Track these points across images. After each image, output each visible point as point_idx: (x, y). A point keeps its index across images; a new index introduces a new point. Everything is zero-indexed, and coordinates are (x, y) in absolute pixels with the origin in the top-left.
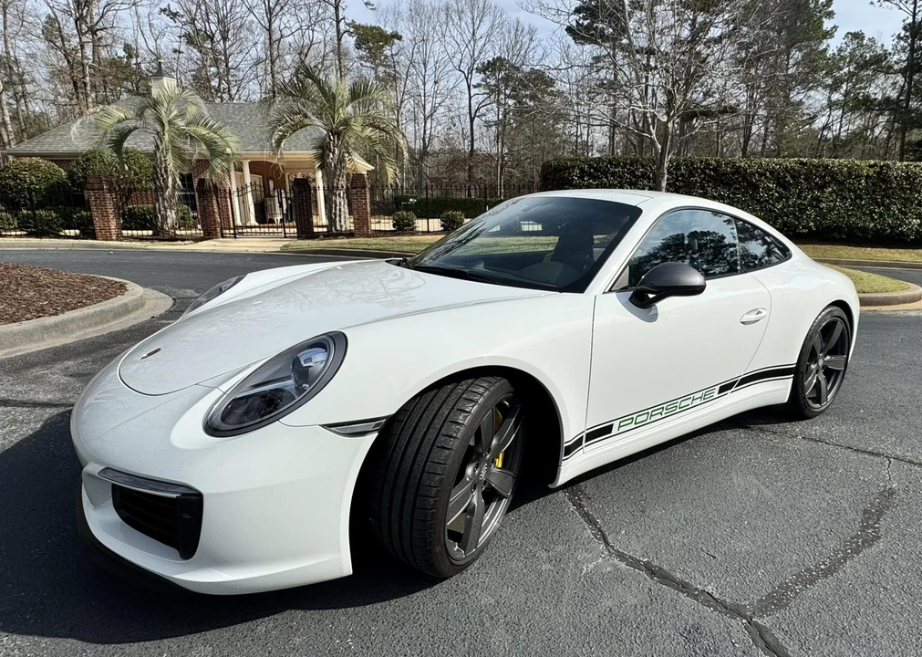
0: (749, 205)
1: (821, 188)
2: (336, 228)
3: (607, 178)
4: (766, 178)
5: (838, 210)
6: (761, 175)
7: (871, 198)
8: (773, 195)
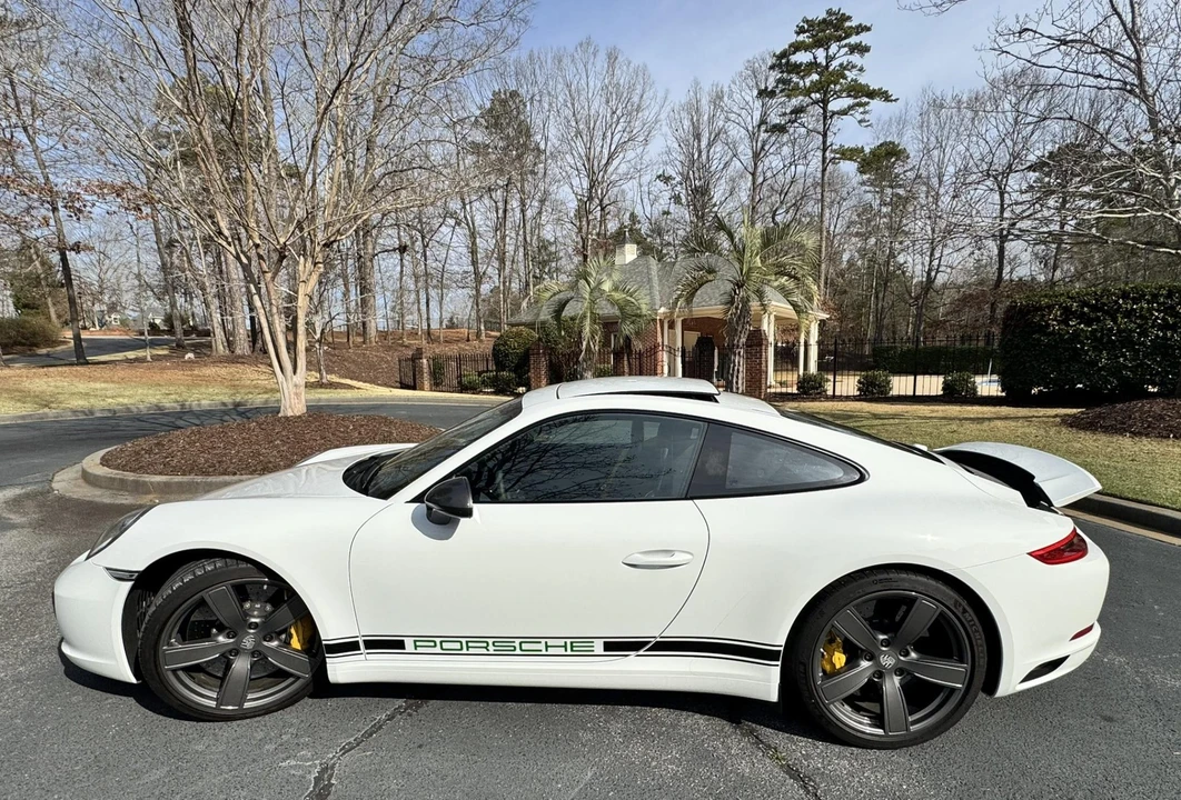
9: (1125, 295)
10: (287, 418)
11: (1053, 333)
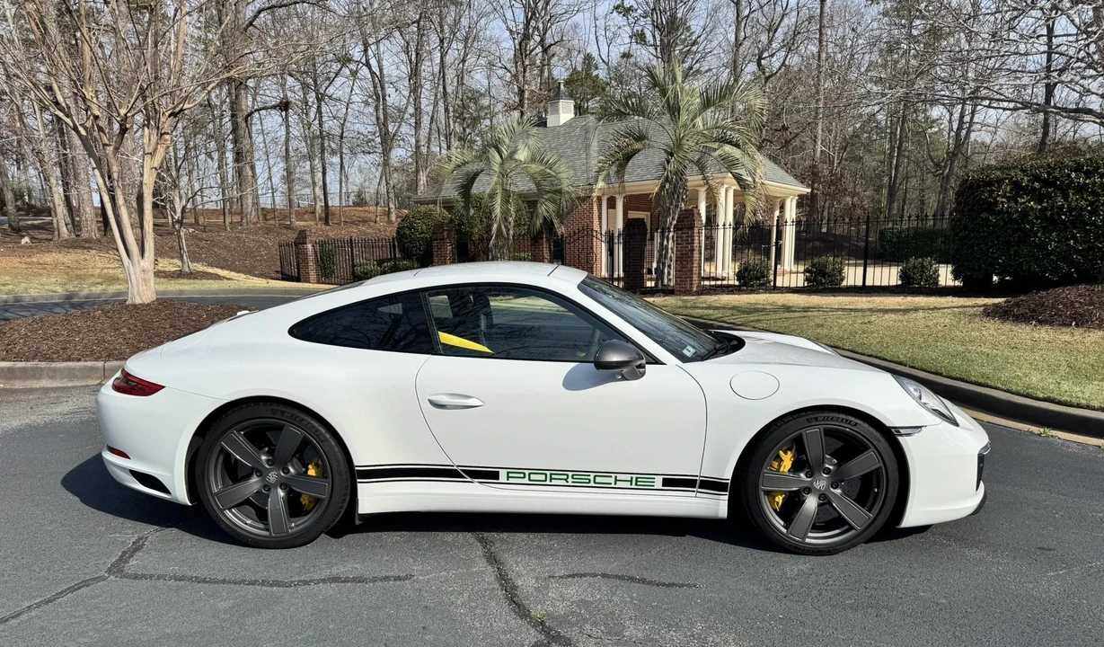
2: (662, 282)
3: (1066, 197)
9: (1078, 169)
10: (135, 306)
11: (1001, 212)
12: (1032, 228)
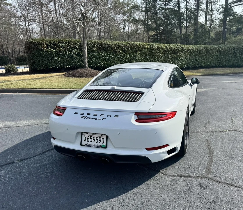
0: (115, 59)
1: (136, 52)
4: (119, 49)
5: (141, 60)
6: (117, 48)
7: (149, 56)
8: (122, 55)
11: (45, 51)
12: (54, 56)
